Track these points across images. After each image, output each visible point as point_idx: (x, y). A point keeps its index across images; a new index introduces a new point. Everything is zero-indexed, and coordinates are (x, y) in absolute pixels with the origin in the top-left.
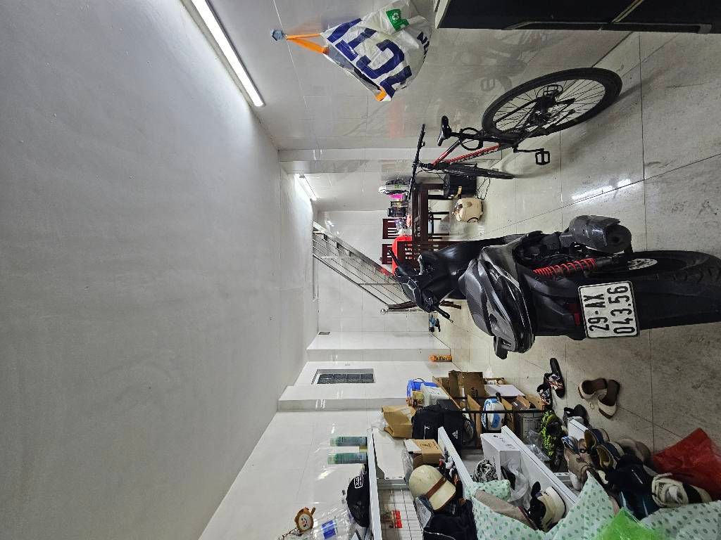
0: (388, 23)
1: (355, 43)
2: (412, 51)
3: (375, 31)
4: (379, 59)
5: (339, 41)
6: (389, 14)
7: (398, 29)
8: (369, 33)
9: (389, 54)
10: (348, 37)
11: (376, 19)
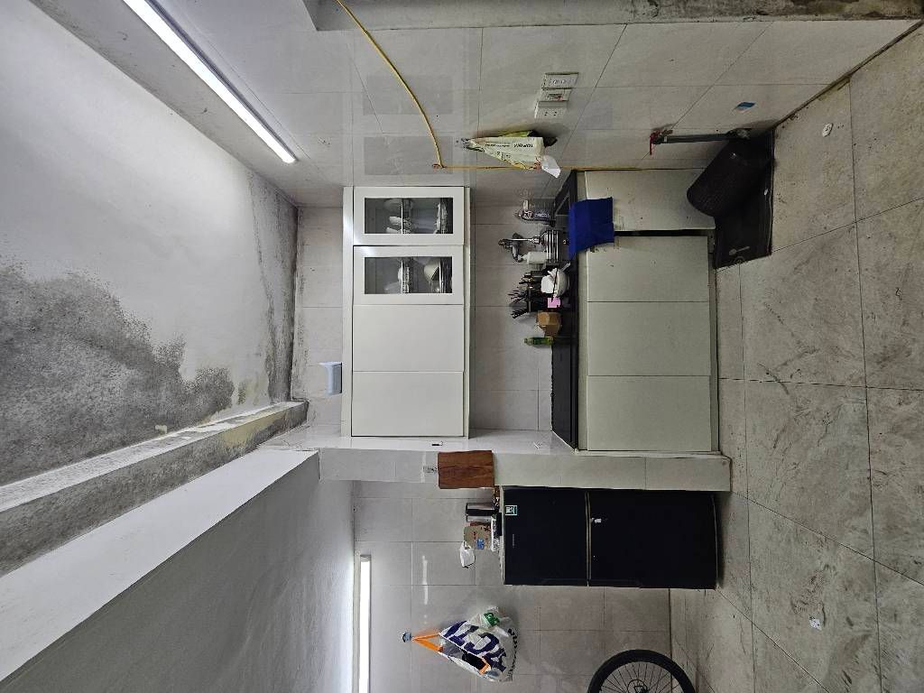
0: (486, 621)
1: (463, 636)
2: (503, 638)
3: (478, 628)
4: (480, 643)
5: (452, 636)
6: (486, 615)
7: (493, 625)
8: (473, 629)
9: (488, 640)
10: (458, 633)
11: (478, 620)
